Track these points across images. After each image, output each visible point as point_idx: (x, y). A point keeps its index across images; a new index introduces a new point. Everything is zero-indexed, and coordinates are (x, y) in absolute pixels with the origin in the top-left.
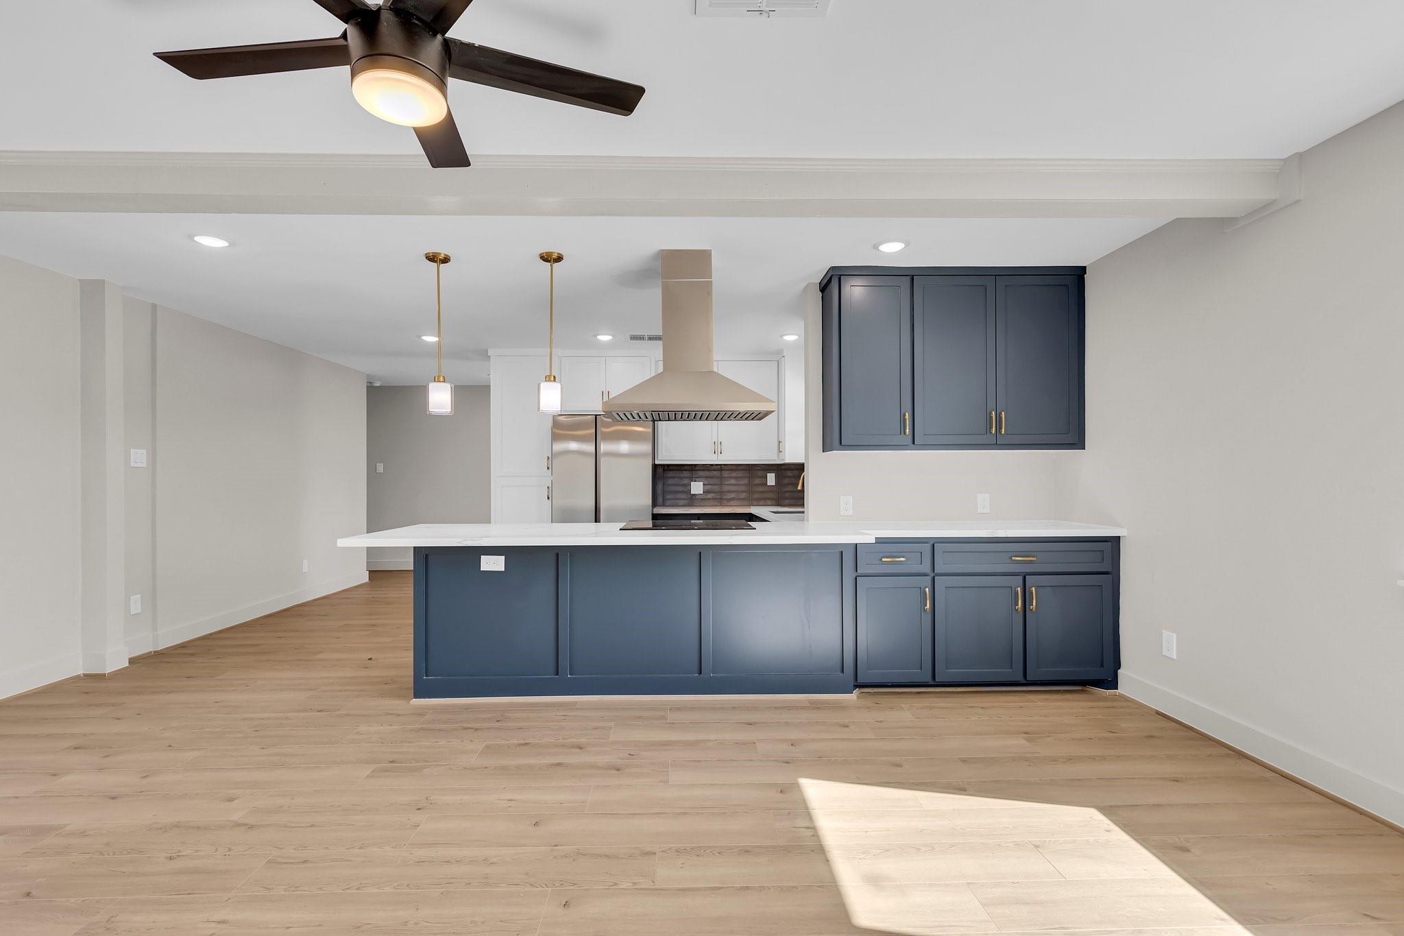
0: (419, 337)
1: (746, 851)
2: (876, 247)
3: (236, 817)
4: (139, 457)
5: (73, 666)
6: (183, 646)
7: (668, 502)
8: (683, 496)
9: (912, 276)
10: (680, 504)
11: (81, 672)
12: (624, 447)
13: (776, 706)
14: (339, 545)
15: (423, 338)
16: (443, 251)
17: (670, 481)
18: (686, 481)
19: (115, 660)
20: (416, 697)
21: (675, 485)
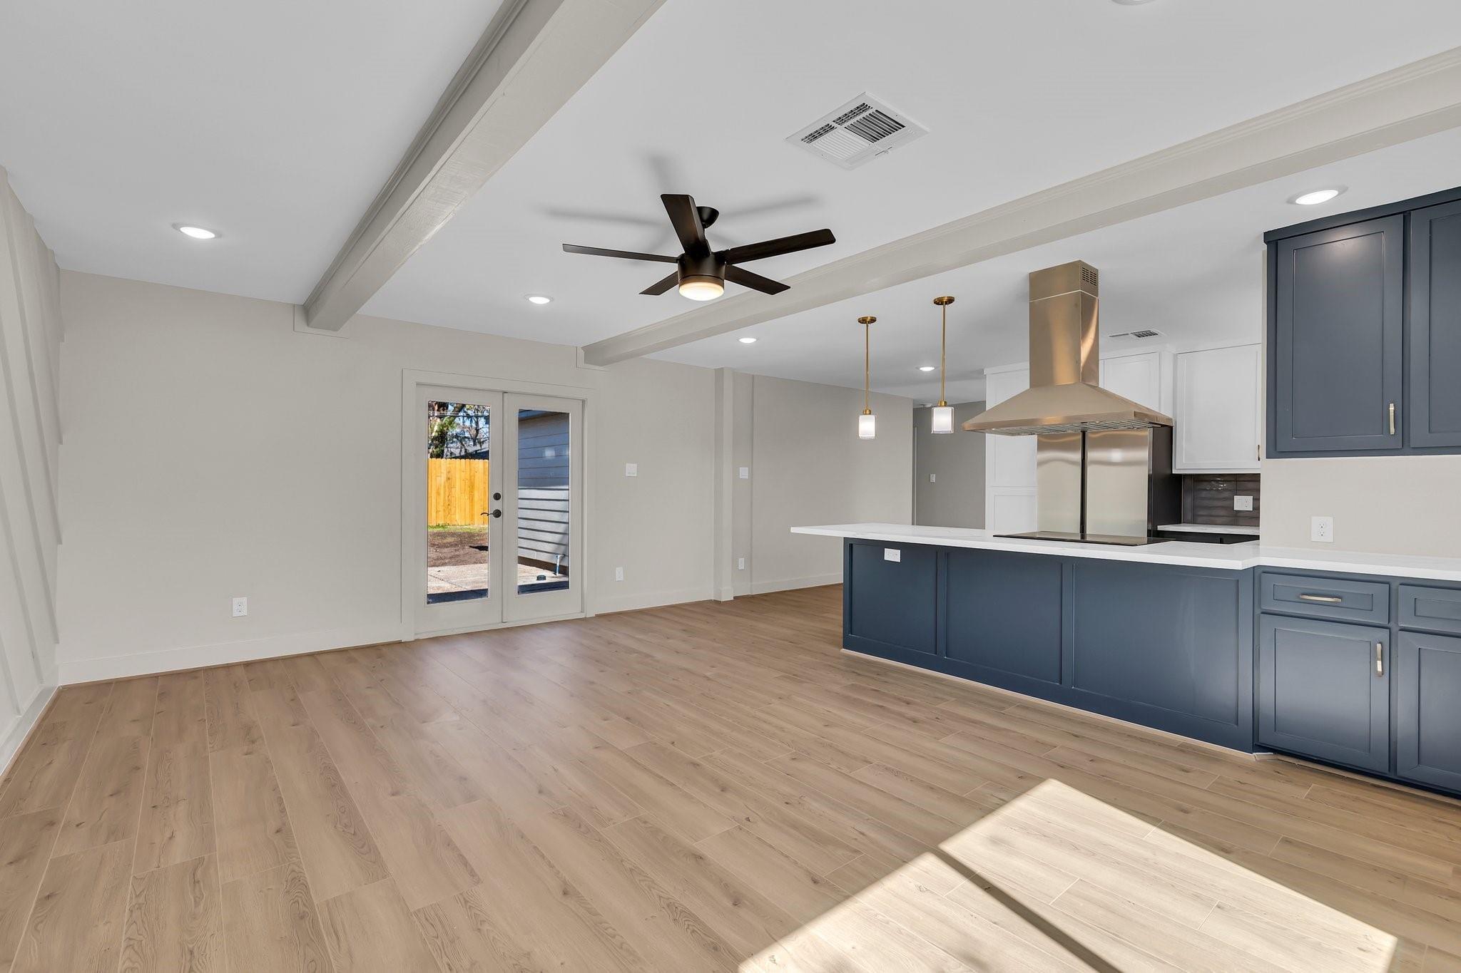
0: (918, 368)
1: (932, 788)
2: (1291, 201)
3: (708, 674)
4: (744, 473)
5: (708, 594)
6: (766, 595)
7: (1200, 519)
8: (1222, 513)
9: (1404, 212)
10: (1218, 522)
11: (713, 599)
12: (1116, 455)
13: (1130, 734)
14: (792, 531)
15: (921, 369)
16: (869, 315)
17: (1204, 494)
18: (1226, 494)
19: (727, 596)
20: (845, 647)
21: (1210, 499)
